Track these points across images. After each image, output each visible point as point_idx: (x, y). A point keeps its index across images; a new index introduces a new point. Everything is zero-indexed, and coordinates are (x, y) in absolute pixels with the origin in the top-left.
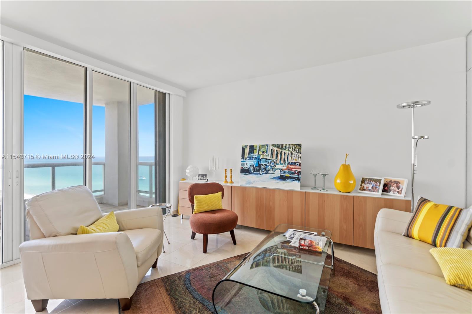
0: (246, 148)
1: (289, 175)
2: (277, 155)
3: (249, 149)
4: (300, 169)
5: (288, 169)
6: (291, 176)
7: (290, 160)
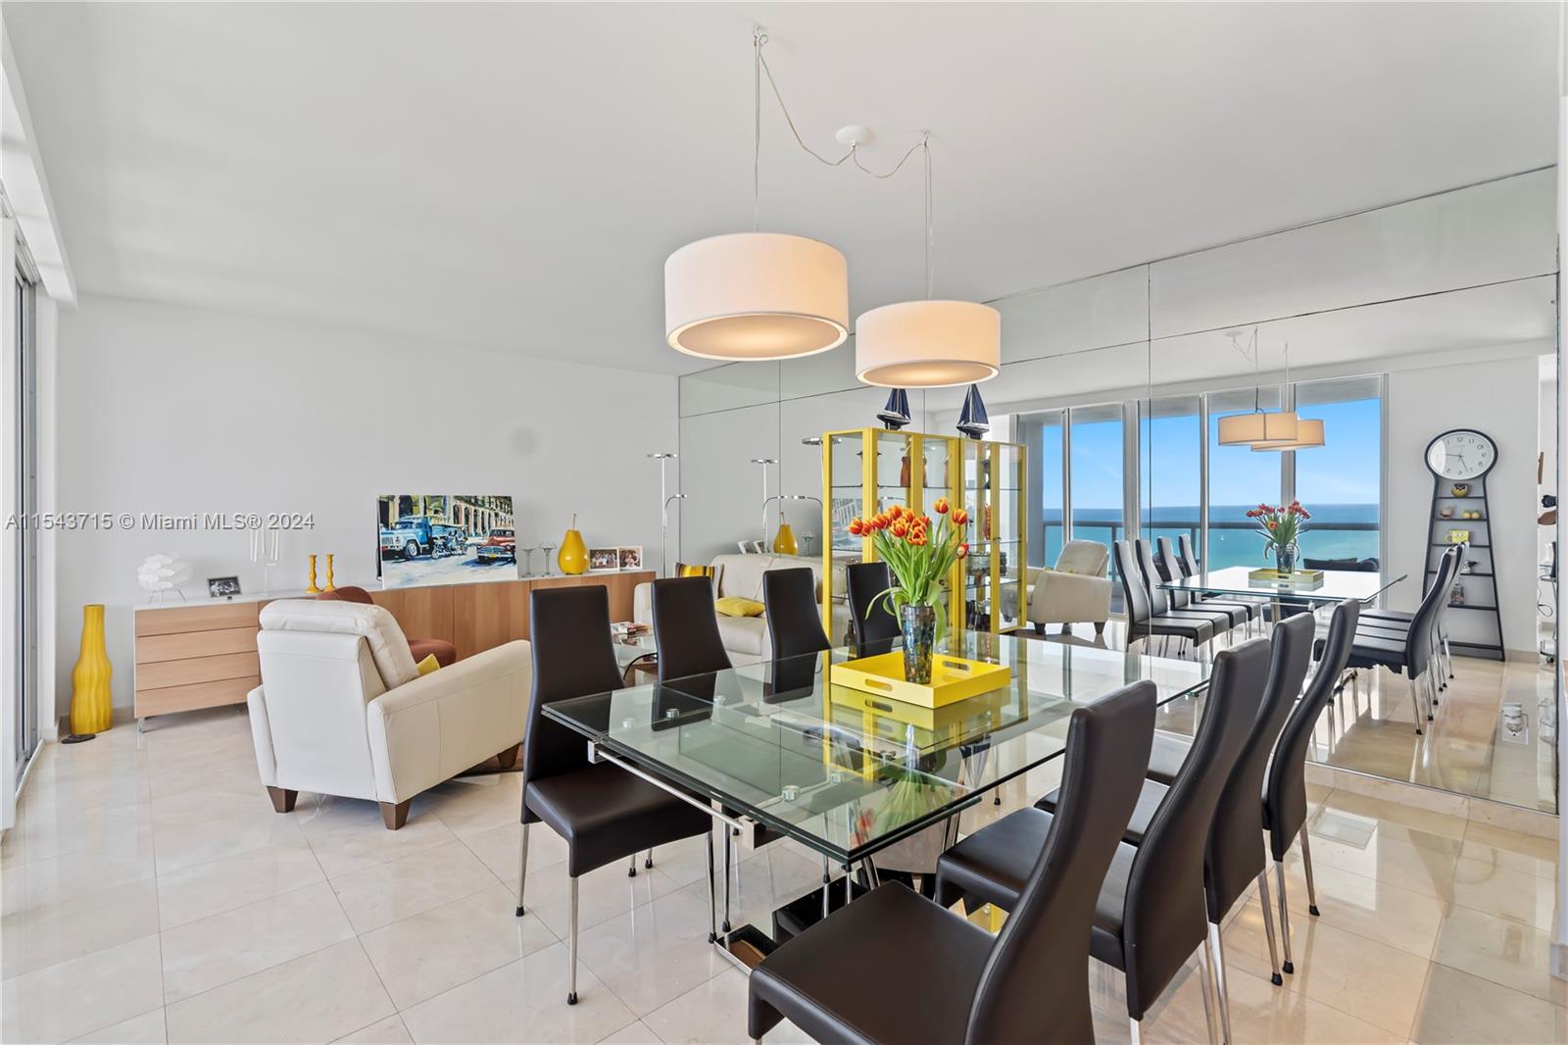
0: (391, 503)
1: (496, 556)
2: (467, 517)
3: (400, 505)
4: (513, 541)
5: (493, 544)
6: (499, 555)
7: (493, 527)
